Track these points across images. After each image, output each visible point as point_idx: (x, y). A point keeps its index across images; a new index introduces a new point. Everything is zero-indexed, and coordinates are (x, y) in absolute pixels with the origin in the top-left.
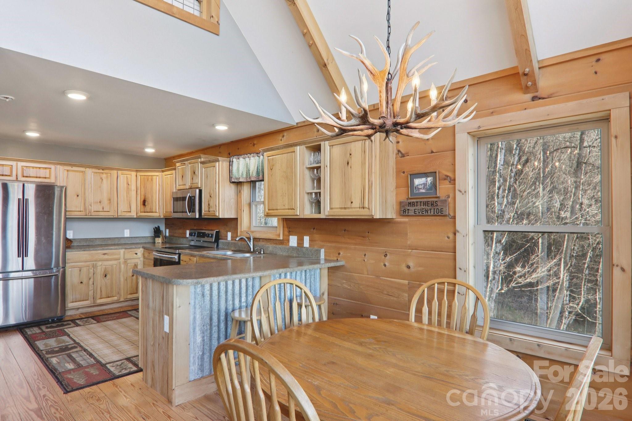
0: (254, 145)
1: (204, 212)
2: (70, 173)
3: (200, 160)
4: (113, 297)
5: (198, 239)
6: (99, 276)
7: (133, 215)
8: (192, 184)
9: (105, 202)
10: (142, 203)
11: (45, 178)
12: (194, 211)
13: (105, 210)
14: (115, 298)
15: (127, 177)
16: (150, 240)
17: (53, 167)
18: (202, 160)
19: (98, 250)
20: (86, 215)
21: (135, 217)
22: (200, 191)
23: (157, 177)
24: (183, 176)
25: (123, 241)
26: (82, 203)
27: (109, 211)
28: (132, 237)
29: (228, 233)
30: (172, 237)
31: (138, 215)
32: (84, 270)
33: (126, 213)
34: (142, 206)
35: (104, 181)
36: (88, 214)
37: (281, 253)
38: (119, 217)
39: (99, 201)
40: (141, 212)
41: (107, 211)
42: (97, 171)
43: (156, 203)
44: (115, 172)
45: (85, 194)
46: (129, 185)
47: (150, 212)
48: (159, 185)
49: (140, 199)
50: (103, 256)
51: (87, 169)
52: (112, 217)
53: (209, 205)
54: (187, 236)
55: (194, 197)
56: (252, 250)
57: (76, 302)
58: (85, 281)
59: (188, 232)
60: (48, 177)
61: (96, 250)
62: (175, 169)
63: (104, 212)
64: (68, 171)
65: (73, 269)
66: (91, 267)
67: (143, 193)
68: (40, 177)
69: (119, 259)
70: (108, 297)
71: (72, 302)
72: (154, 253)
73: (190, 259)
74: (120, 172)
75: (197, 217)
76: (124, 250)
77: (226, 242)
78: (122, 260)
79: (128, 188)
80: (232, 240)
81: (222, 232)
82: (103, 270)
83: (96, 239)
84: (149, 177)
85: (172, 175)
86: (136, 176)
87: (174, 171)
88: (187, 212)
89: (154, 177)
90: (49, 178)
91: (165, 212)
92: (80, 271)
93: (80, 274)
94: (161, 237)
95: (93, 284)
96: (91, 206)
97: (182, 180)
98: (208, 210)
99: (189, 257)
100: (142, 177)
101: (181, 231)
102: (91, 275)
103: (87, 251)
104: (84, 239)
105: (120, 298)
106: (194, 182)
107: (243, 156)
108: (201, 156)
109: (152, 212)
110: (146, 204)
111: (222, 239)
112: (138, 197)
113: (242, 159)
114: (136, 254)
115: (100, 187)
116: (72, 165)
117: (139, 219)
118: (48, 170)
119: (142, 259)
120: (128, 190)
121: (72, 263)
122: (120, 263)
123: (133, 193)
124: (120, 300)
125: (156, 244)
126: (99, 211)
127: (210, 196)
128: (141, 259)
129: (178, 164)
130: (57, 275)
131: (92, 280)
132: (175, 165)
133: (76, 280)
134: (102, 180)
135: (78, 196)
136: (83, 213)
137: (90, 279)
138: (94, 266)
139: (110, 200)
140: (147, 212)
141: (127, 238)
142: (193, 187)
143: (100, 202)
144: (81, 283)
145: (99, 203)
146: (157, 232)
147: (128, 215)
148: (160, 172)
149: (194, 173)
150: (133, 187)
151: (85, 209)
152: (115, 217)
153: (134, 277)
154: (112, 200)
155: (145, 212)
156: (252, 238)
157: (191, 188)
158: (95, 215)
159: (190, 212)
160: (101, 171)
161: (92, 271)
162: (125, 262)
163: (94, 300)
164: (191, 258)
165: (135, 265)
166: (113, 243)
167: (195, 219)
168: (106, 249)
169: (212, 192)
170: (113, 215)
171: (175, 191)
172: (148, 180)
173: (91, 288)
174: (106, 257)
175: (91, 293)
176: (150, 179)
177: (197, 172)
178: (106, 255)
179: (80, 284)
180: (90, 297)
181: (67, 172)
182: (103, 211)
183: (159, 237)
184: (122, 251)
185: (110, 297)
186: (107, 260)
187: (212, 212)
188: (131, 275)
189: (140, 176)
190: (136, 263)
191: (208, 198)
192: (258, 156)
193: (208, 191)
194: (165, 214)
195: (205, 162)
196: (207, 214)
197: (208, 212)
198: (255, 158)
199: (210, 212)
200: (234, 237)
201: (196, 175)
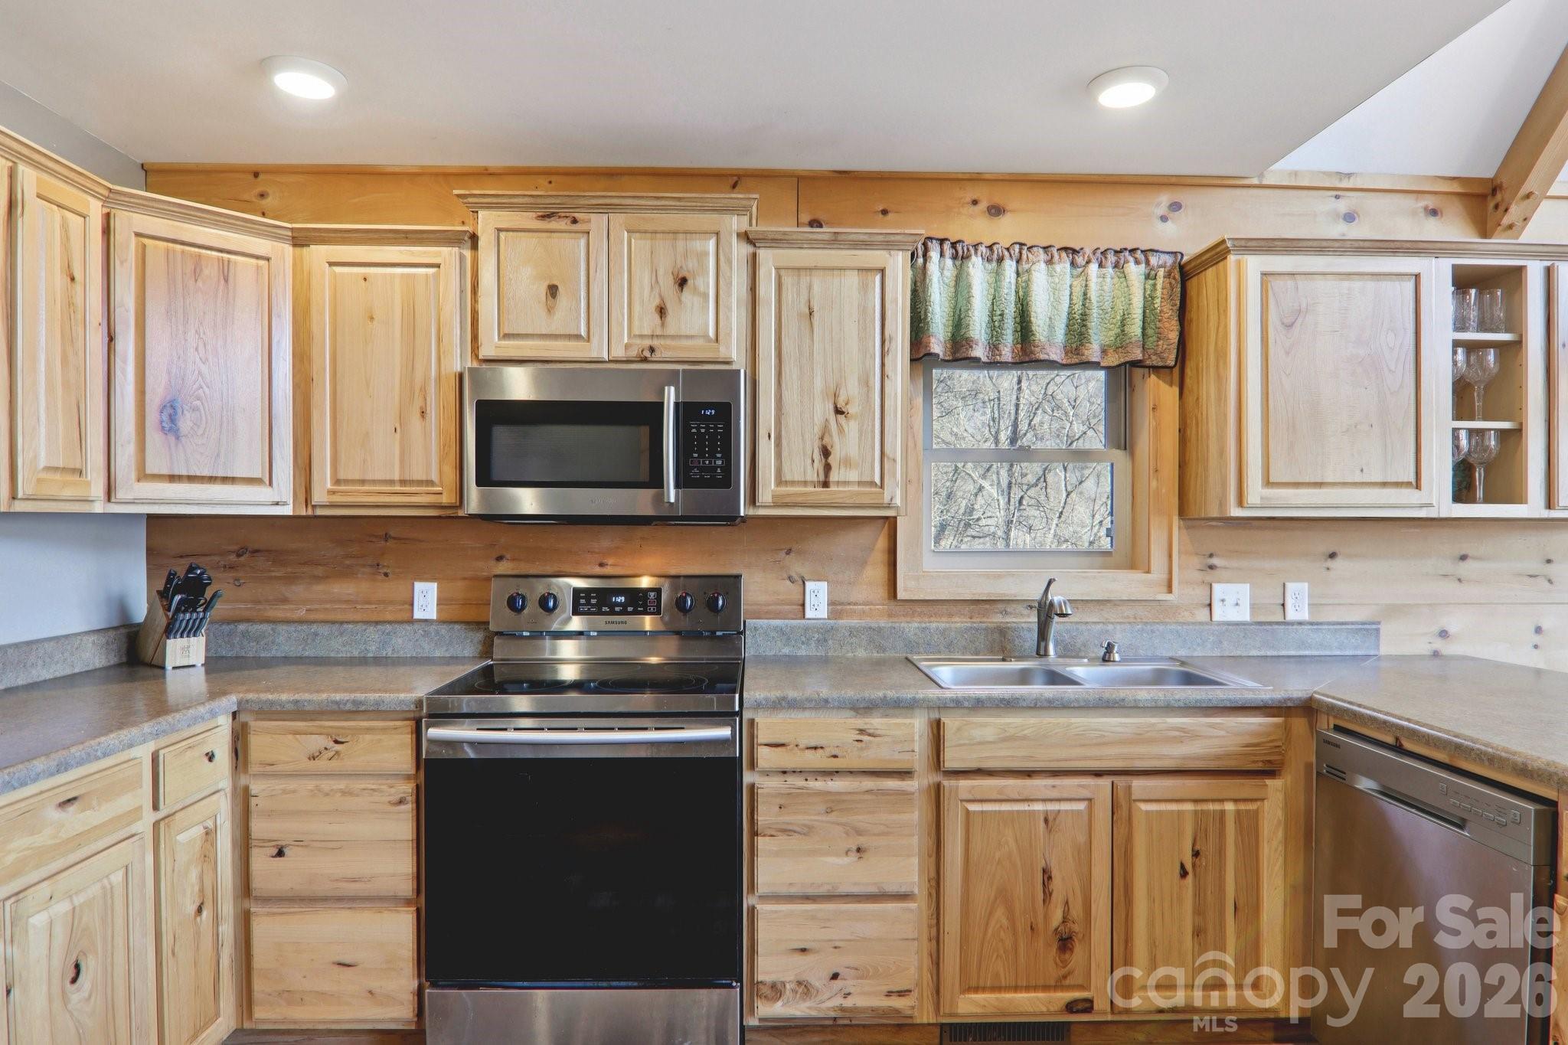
1: (773, 486)
3: (733, 221)
7: (83, 494)
8: (654, 337)
15: (63, 220)
19: (35, 779)
21: (87, 508)
22: (746, 383)
23: (259, 265)
24: (553, 290)
29: (811, 585)
31: (123, 495)
33: (60, 477)
34: (154, 439)
38: (20, 508)
40: (143, 476)
46: (71, 279)
47: (212, 479)
49: (140, 392)
53: (826, 452)
55: (720, 406)
61: (22, 785)
62: (462, 241)
74: (27, 176)
76: (152, 745)
77: (798, 629)
78: (147, 822)
80: (842, 614)
82: (61, 936)
84: (204, 254)
85: (431, 270)
86: (108, 229)
87: (450, 251)
89: (237, 259)
91: (337, 482)
97: (550, 310)
98: (814, 473)
100: (146, 243)
106: (680, 329)
109: (226, 480)
110: (185, 424)
112: (119, 377)
114: (211, 757)
119: (230, 781)
120: (72, 318)
127: (838, 411)
129: (492, 218)
132: (469, 222)
140: (193, 479)
142: (657, 356)
147: (70, 494)
148: (284, 239)
149: (683, 282)
150: (95, 303)
153: (205, 915)
159: (677, 486)
162: (165, 828)
164: (876, 722)
165: (206, 833)
169: (851, 390)
172: (197, 273)
174: (74, 822)
176: (210, 271)
177: (705, 284)
178: (75, 806)
183: (192, 631)
184: (146, 756)
187: (856, 488)
188: (191, 909)
189: (138, 235)
190: (210, 824)
191: (818, 420)
192: (1073, 264)
193: (819, 383)
194: (332, 492)
195: (794, 237)
196: (811, 499)
197: (812, 489)
198: (1058, 268)
199: (833, 488)
200: (849, 604)
201: (706, 296)
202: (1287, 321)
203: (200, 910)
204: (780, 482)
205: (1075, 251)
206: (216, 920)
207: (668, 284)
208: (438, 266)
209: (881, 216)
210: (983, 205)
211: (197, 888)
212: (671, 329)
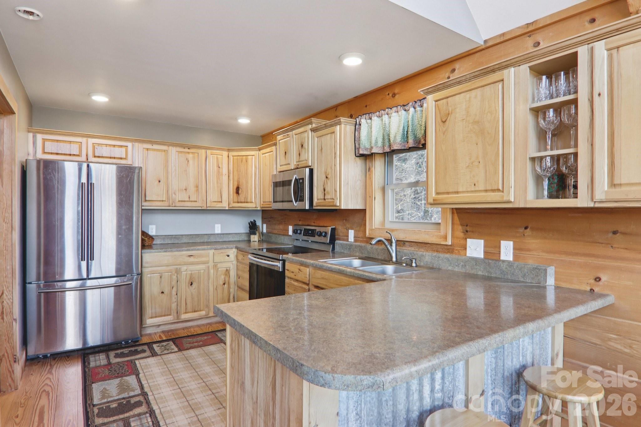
0: (394, 95)
1: (316, 200)
2: (150, 152)
3: (310, 126)
4: (200, 311)
5: (305, 238)
6: (184, 284)
7: (224, 206)
8: (299, 161)
9: (192, 189)
10: (235, 191)
11: (121, 158)
12: (302, 199)
13: (191, 200)
14: (203, 313)
15: (217, 158)
16: (245, 238)
17: (130, 145)
18: (314, 125)
19: (182, 251)
20: (169, 206)
21: (227, 208)
22: (311, 171)
23: (253, 157)
24: (286, 152)
25: (212, 239)
26: (165, 190)
27: (196, 201)
28: (223, 234)
29: (350, 231)
30: (271, 234)
31: (231, 206)
32: (166, 275)
33: (216, 203)
34: (235, 195)
35: (191, 162)
36: (171, 205)
37: (450, 268)
38: (208, 208)
39: (184, 189)
40: (234, 202)
41: (194, 201)
42: (182, 150)
43: (251, 190)
44: (204, 151)
45: (167, 178)
46: (219, 167)
47: (244, 202)
48: (255, 167)
49: (233, 186)
50: (188, 258)
51: (170, 148)
52: (200, 208)
53: (324, 190)
54: (289, 234)
55: (303, 179)
56: (394, 259)
57: (156, 317)
58: (166, 291)
59: (291, 228)
60: (125, 157)
61: (180, 251)
62: (275, 144)
63: (190, 203)
64: (147, 149)
65: (152, 275)
66: (174, 273)
67: (236, 179)
68: (114, 158)
69: (207, 262)
70: (195, 311)
71: (152, 318)
72: (250, 256)
73: (299, 270)
74: (209, 152)
75: (307, 207)
76: (213, 251)
77: (346, 244)
78: (211, 264)
79: (219, 172)
80: (355, 241)
81: (340, 229)
82: (188, 277)
83: (182, 235)
84: (243, 157)
85: (271, 153)
86: (228, 156)
87: (274, 148)
88: (292, 201)
89: (249, 157)
90: (125, 159)
91: (263, 202)
92: (161, 277)
93: (160, 282)
94: (257, 234)
95: (177, 294)
96: (175, 194)
97: (285, 158)
98: (322, 197)
99: (299, 267)
100: (234, 157)
101: (281, 227)
102: (174, 283)
103: (169, 251)
104: (168, 235)
105: (209, 312)
106: (302, 158)
107: (378, 113)
108: (313, 121)
109: (247, 202)
110: (240, 192)
111: (339, 239)
112: (230, 184)
113: (376, 118)
114: (228, 256)
115: (186, 171)
116: (152, 143)
117: (231, 211)
118: (124, 149)
119: (235, 262)
120: (219, 174)
121: (151, 267)
122: (209, 267)
123: (225, 178)
124: (209, 314)
125: (251, 243)
126: (185, 201)
127: (327, 177)
128: (233, 262)
129: (279, 137)
130: (131, 284)
131: (175, 289)
132: (276, 140)
133: (156, 290)
134: (188, 161)
135: (159, 181)
136: (166, 204)
137: (173, 288)
138: (178, 272)
139: (197, 187)
140: (241, 202)
141: (218, 234)
142: (299, 167)
143: (186, 190)
144: (163, 293)
145: (184, 191)
146: (253, 227)
147: (218, 206)
148: (257, 151)
149: (302, 146)
150: (225, 171)
151: (168, 198)
152: (203, 208)
153: (225, 285)
154: (200, 186)
155: (238, 202)
156: (394, 241)
157: (298, 168)
158: (179, 206)
159: (296, 201)
160: (187, 150)
161: (174, 277)
162: (215, 266)
163: (178, 314)
164: (302, 268)
165: (227, 270)
166: (202, 241)
167: (305, 210)
168: (192, 250)
169: (329, 171)
170: (201, 205)
171: (275, 173)
172: (242, 161)
173: (174, 300)
174: (192, 259)
175: (174, 306)
176: (244, 160)
177: (305, 145)
178: (192, 257)
179: (161, 295)
180: (172, 312)
181: (146, 151)
182: (189, 201)
183: (255, 234)
184: (211, 252)
185: (197, 311)
186: (192, 264)
187: (330, 200)
188: (222, 283)
189: (233, 156)
190: (228, 269)
191: (323, 180)
192: (405, 110)
193: (323, 170)
194: (262, 204)
195: (319, 128)
196: (322, 204)
197: (323, 201)
198: (400, 113)
199: (326, 200)
200: (358, 238)
201: (305, 148)
202: (444, 120)
203: (224, 284)
204: (318, 199)
205: (404, 106)
206: (229, 288)
207: (300, 146)
208: (272, 151)
209: (365, 108)
210: (391, 95)
211: (223, 280)
212: (301, 160)
